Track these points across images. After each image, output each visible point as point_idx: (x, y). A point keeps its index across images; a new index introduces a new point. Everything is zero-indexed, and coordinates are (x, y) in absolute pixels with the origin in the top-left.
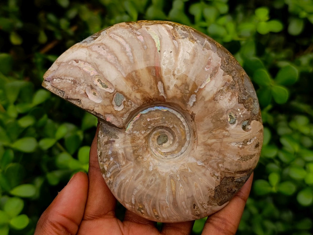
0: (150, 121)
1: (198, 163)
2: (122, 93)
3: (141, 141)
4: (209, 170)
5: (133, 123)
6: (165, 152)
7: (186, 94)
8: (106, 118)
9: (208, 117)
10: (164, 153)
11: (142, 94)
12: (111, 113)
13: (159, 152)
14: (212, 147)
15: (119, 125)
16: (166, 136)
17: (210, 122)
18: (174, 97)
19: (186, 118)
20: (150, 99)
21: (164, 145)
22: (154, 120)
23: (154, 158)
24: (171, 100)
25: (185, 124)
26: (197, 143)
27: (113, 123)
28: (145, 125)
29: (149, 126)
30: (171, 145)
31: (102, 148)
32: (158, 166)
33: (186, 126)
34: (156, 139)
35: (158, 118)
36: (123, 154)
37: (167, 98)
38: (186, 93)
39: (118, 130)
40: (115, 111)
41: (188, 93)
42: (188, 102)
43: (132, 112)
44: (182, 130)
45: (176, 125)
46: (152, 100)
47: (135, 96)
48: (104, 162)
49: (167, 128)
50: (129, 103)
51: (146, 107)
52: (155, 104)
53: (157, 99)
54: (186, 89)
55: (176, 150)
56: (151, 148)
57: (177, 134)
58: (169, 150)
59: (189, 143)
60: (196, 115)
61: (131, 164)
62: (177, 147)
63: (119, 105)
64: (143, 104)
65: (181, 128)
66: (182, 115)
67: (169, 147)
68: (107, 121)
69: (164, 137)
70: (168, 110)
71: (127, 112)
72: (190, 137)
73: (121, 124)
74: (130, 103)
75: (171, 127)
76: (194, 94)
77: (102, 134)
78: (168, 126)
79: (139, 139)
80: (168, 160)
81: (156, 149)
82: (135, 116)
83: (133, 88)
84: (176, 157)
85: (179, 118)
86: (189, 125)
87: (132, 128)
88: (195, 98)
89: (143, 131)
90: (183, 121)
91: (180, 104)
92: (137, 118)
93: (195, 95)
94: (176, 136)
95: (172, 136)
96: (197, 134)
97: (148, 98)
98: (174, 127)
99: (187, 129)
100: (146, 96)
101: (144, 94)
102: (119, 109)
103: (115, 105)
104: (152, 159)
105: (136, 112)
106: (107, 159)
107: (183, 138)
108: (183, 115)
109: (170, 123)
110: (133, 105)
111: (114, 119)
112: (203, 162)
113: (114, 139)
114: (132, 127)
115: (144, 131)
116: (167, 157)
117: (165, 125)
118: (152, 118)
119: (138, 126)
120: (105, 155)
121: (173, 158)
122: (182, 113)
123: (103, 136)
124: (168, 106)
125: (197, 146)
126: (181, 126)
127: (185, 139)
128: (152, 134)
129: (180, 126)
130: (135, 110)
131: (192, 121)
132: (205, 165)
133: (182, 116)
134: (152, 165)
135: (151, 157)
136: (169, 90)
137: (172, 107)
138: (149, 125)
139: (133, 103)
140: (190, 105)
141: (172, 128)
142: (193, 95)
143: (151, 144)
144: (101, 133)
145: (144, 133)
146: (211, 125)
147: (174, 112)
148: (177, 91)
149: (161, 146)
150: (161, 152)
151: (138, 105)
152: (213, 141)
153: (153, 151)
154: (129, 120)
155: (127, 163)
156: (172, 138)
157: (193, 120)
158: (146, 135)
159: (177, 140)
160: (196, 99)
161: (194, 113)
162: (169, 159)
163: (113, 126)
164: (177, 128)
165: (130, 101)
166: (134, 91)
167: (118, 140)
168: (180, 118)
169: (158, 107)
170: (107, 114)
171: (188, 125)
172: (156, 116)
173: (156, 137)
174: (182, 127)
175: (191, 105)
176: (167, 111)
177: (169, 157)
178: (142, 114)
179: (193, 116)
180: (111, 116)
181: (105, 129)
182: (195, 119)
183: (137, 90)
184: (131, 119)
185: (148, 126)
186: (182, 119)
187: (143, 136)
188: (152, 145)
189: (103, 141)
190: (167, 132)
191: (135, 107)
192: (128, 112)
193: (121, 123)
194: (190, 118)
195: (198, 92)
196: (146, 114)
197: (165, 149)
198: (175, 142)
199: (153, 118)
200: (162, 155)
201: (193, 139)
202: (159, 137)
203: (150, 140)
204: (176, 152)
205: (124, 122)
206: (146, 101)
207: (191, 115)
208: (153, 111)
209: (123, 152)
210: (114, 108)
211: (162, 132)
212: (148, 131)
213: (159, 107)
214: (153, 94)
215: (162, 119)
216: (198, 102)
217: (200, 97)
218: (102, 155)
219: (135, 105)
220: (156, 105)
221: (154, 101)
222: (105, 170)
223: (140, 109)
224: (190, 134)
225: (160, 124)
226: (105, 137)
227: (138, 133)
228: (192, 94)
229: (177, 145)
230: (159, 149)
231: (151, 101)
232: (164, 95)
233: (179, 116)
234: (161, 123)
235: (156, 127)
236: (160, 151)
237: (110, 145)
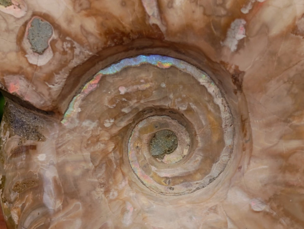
0: (127, 94)
1: (253, 205)
2: (45, 17)
3: (102, 146)
4: (282, 224)
5: (83, 100)
6: (168, 175)
7: (217, 19)
8: (7, 84)
9: (278, 81)
10: (167, 178)
11: (101, 19)
12: (19, 72)
13: (152, 177)
14: (292, 160)
15: (42, 103)
16: (174, 135)
17: (285, 93)
18: (187, 28)
19: (220, 84)
20: (123, 34)
21: (167, 157)
22: (138, 90)
23: (137, 192)
24: (178, 35)
25: (219, 101)
26: (251, 150)
27: (26, 99)
28: (114, 103)
29: (124, 107)
30: (186, 158)
31: (5, 166)
32: (147, 212)
33: (222, 108)
34: (145, 141)
35: (148, 86)
36: (55, 181)
37: (167, 31)
38: (218, 16)
39: (44, 118)
40: (31, 65)
41: (224, 16)
42: (223, 41)
43: (75, 68)
44: (212, 119)
45: (196, 105)
46: (128, 36)
47: (82, 27)
48: (10, 202)
49: (173, 113)
50: (66, 45)
51: (115, 57)
52: (138, 49)
53: (141, 35)
54: (218, 5)
55: (197, 171)
56: (133, 166)
57: (199, 128)
58: (178, 171)
59: (231, 152)
60: (245, 76)
61: (77, 207)
62: (200, 164)
63: (40, 49)
64: (104, 49)
65: (209, 112)
66: (211, 78)
67: (178, 163)
68: (11, 92)
69: (168, 136)
70: (174, 63)
71: (60, 69)
72: (234, 135)
73: (45, 102)
74: (69, 45)
75: (183, 108)
76: (239, 17)
77: (6, 130)
78: (176, 108)
79: (98, 141)
80: (175, 197)
81: (146, 168)
82: (87, 82)
83: (77, 5)
84: (198, 189)
85: (204, 86)
86: (230, 104)
87: (80, 113)
88: (244, 30)
89: (107, 121)
90: (213, 94)
91: (203, 45)
92: (91, 85)
93: (244, 22)
94: (196, 135)
95: (188, 134)
96: (250, 126)
97: (117, 30)
98: (189, 110)
99: (225, 115)
100: (110, 24)
101: (107, 19)
102: (42, 61)
103: (29, 51)
104: (131, 194)
105: (88, 69)
106: (17, 194)
107: (215, 138)
108: (213, 77)
109: (180, 99)
110: (77, 51)
111: (28, 86)
112: (266, 202)
113: (36, 142)
114: (79, 110)
115: (112, 121)
116: (173, 189)
117: (167, 104)
118: (133, 85)
119: (94, 107)
120: (12, 183)
121: (188, 193)
122: (210, 72)
123: (8, 133)
124: (174, 53)
125: (250, 158)
126: (210, 107)
127: (221, 141)
128: (135, 129)
129: (206, 107)
130: (84, 63)
131: (236, 93)
132: (271, 211)
133: (212, 80)
134: (132, 210)
135: (128, 188)
136: (172, 7)
137: (183, 57)
138: (124, 104)
139: (76, 44)
140: (229, 49)
141: (185, 111)
142: (237, 21)
143: (131, 154)
144: (4, 127)
145: (112, 126)
146: (288, 103)
147: (190, 69)
148: (194, 12)
149: (160, 160)
150: (159, 176)
151: (91, 50)
152: (294, 144)
153: (139, 174)
154: (71, 91)
155: (65, 204)
156: (188, 140)
157: (240, 87)
158: (115, 131)
159: (200, 145)
160: (246, 31)
161: (241, 69)
162: (179, 194)
163: (28, 106)
164: (199, 111)
165: (68, 38)
166: (79, 12)
167: (43, 143)
168: (207, 86)
169: (148, 57)
170: (7, 75)
171: (227, 103)
172: (142, 81)
173: (146, 137)
174: (212, 110)
175: (233, 48)
176: (172, 67)
177: (178, 188)
178: (104, 77)
179: (240, 79)
180: (20, 79)
181: (15, 116)
182: (244, 85)
183: (86, 9)
184: (76, 89)
185: (122, 108)
186: (212, 89)
187: (107, 134)
188: (135, 158)
189: (8, 147)
190: (174, 125)
191: (82, 56)
192: (63, 70)
193: (47, 98)
194: (232, 84)
195: (250, 11)
196: (117, 74)
197: (168, 170)
198: (194, 150)
199: (135, 87)
200: (160, 183)
201: (241, 142)
202: (154, 136)
203: (130, 145)
204: (198, 176)
205: (55, 96)
206: (113, 39)
207: (233, 76)
208: (136, 67)
209: (57, 176)
210: (26, 58)
211: (162, 125)
212: (122, 120)
213: (151, 56)
214: (131, 19)
215: (159, 88)
216: (252, 39)
217: (257, 27)
218: (6, 184)
219: (83, 50)
220: (141, 51)
221: (133, 40)
222: (14, 222)
223: (98, 62)
224: (234, 129)
225: (153, 101)
226: (12, 137)
227: (94, 124)
228: (233, 20)
229: (199, 158)
230: (153, 168)
231: (124, 38)
232: (158, 23)
233: (203, 79)
234: (155, 100)
235: (144, 111)
236: (156, 174)
237: (24, 156)
